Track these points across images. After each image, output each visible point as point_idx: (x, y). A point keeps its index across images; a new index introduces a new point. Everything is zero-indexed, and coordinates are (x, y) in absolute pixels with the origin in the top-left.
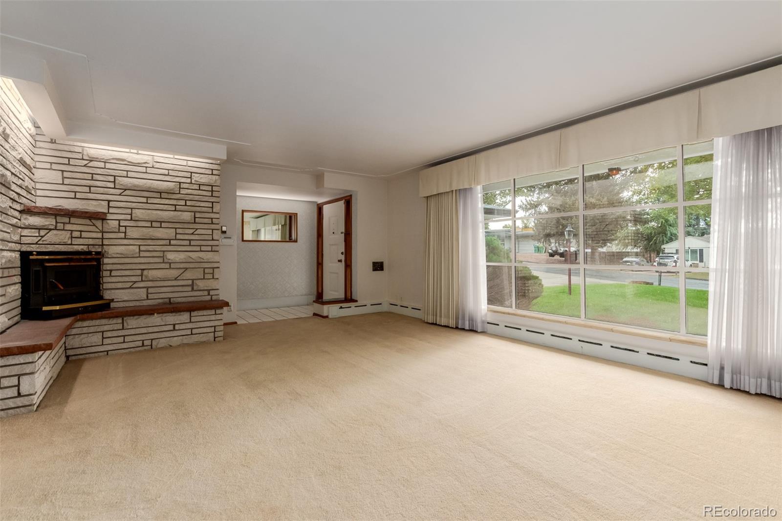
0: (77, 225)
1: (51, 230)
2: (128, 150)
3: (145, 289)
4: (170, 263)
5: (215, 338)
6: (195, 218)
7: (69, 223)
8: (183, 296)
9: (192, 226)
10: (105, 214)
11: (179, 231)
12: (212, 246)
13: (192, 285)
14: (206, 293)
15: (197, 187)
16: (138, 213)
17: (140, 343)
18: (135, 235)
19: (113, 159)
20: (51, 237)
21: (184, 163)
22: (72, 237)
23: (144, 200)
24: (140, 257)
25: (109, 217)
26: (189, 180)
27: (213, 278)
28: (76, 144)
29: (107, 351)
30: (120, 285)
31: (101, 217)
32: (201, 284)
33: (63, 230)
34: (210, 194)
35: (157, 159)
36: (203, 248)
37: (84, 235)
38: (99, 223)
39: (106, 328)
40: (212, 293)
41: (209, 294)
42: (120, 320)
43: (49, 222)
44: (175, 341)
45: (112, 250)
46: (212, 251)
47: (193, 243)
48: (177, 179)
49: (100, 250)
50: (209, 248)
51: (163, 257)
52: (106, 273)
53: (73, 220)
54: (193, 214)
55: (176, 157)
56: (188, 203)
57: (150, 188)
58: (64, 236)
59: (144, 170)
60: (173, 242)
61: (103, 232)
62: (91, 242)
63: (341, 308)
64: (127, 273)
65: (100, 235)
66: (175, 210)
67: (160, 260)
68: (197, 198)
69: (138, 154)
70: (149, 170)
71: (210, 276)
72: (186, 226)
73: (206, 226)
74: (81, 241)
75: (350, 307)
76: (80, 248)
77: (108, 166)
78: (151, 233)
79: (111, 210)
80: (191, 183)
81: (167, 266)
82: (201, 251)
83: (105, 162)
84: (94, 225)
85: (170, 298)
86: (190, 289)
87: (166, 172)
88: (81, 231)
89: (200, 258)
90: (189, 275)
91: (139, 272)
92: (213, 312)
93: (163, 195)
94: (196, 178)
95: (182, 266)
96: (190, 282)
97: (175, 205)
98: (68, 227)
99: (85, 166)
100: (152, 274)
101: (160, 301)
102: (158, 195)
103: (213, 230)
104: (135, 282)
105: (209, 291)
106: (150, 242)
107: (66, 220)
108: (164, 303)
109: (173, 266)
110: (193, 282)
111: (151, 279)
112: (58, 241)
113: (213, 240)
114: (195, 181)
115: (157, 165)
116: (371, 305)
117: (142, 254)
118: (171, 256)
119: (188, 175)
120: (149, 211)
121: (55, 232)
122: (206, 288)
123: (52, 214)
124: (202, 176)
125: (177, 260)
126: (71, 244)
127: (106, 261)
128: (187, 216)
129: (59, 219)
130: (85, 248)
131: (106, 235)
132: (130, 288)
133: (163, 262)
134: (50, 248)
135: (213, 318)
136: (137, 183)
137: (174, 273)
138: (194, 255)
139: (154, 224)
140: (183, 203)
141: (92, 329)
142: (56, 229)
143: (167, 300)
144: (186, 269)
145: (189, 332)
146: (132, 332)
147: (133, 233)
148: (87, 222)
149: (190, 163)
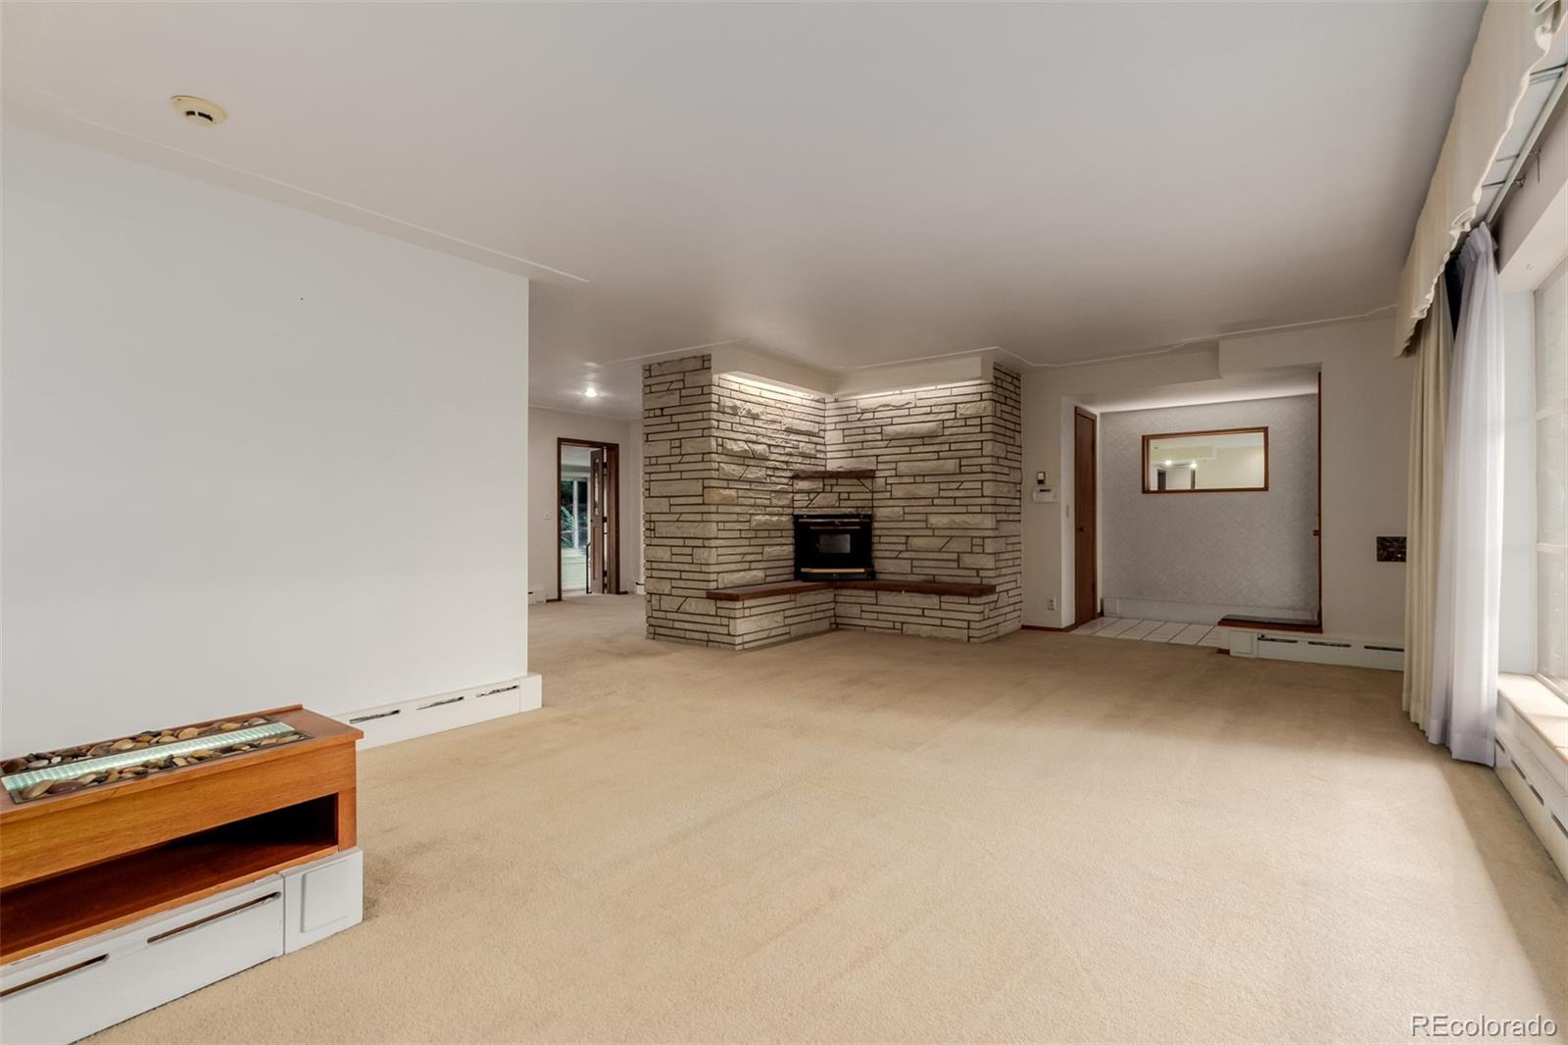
0: (844, 486)
1: (819, 493)
2: (891, 393)
3: (909, 561)
4: (933, 529)
5: (969, 637)
6: (960, 466)
7: (837, 485)
8: (947, 574)
9: (956, 478)
10: (874, 471)
11: (943, 486)
12: (981, 505)
13: (958, 560)
14: (974, 573)
15: (962, 423)
16: (902, 467)
17: (891, 625)
18: (900, 495)
19: (881, 406)
20: (820, 500)
21: (948, 393)
22: (840, 500)
23: (907, 450)
24: (904, 521)
25: (878, 474)
26: (952, 415)
27: (983, 553)
28: (848, 398)
29: (865, 627)
30: (887, 554)
31: (870, 475)
32: (967, 560)
33: (831, 492)
34: (978, 429)
35: (920, 395)
36: (971, 509)
37: (852, 496)
38: (868, 482)
39: (864, 600)
40: (982, 573)
41: (978, 576)
42: (873, 594)
43: (817, 485)
44: (925, 631)
45: (881, 513)
46: (981, 513)
47: (958, 502)
48: (941, 417)
49: (870, 513)
50: (978, 509)
51: (926, 521)
52: (875, 539)
53: (841, 481)
54: (958, 461)
55: (939, 387)
56: (953, 447)
57: (912, 433)
58: (832, 499)
59: (906, 412)
60: (936, 501)
61: (872, 492)
62: (860, 504)
63: (1262, 638)
64: (893, 540)
65: (869, 496)
66: (939, 459)
67: (923, 525)
68: (962, 438)
69: (902, 394)
70: (913, 411)
71: (980, 549)
72: (950, 478)
73: (973, 477)
74: (849, 503)
75: (1295, 642)
76: (847, 511)
77: (877, 415)
78: (915, 491)
79: (880, 467)
80: (955, 418)
81: (930, 533)
82: (968, 513)
83: (874, 412)
84: (863, 485)
85: (934, 575)
86: (955, 565)
87: (928, 410)
88: (849, 493)
89: (966, 522)
90: (954, 546)
91: (903, 540)
92: (965, 600)
93: (927, 440)
94: (962, 410)
95: (947, 533)
96: (955, 556)
97: (938, 452)
98: (836, 489)
99: (859, 420)
100: (915, 542)
101: (925, 577)
102: (920, 441)
103: (982, 481)
104: (901, 551)
105: (978, 570)
106: (913, 502)
107: (834, 482)
108: (929, 582)
109: (937, 533)
110: (959, 557)
111: (914, 548)
112: (825, 504)
113: (983, 496)
114: (961, 414)
115: (920, 403)
116: (1367, 647)
117: (907, 517)
118: (934, 520)
119: (952, 408)
120: (911, 464)
121: (823, 495)
122: (974, 567)
123: (820, 477)
124: (969, 405)
125: (940, 525)
126: (839, 507)
127: (876, 525)
128: (950, 465)
129: (827, 481)
130: (853, 511)
131: (876, 496)
132: (896, 558)
133: (927, 528)
134: (818, 512)
135: (966, 608)
136: (899, 430)
137: (937, 542)
138: (958, 519)
139: (918, 479)
140: (946, 447)
141: (853, 600)
142: (823, 492)
143: (931, 578)
144: (952, 537)
145: (938, 622)
146: (885, 609)
147: (898, 492)
148: (855, 481)
149: (955, 391)
